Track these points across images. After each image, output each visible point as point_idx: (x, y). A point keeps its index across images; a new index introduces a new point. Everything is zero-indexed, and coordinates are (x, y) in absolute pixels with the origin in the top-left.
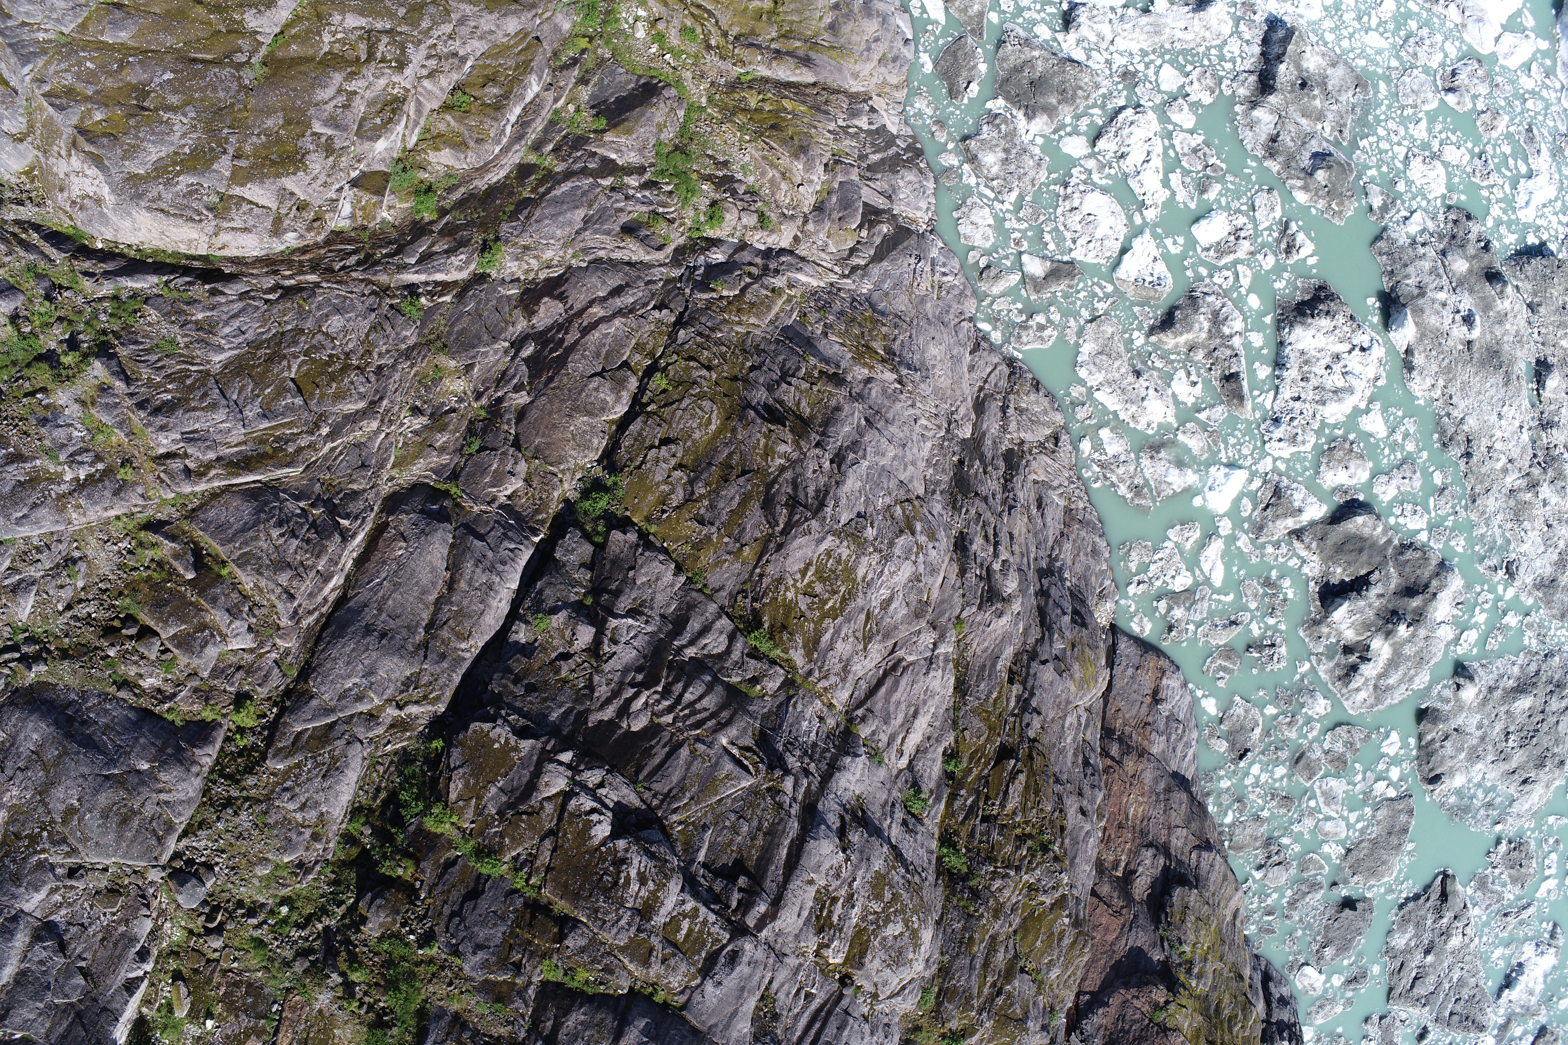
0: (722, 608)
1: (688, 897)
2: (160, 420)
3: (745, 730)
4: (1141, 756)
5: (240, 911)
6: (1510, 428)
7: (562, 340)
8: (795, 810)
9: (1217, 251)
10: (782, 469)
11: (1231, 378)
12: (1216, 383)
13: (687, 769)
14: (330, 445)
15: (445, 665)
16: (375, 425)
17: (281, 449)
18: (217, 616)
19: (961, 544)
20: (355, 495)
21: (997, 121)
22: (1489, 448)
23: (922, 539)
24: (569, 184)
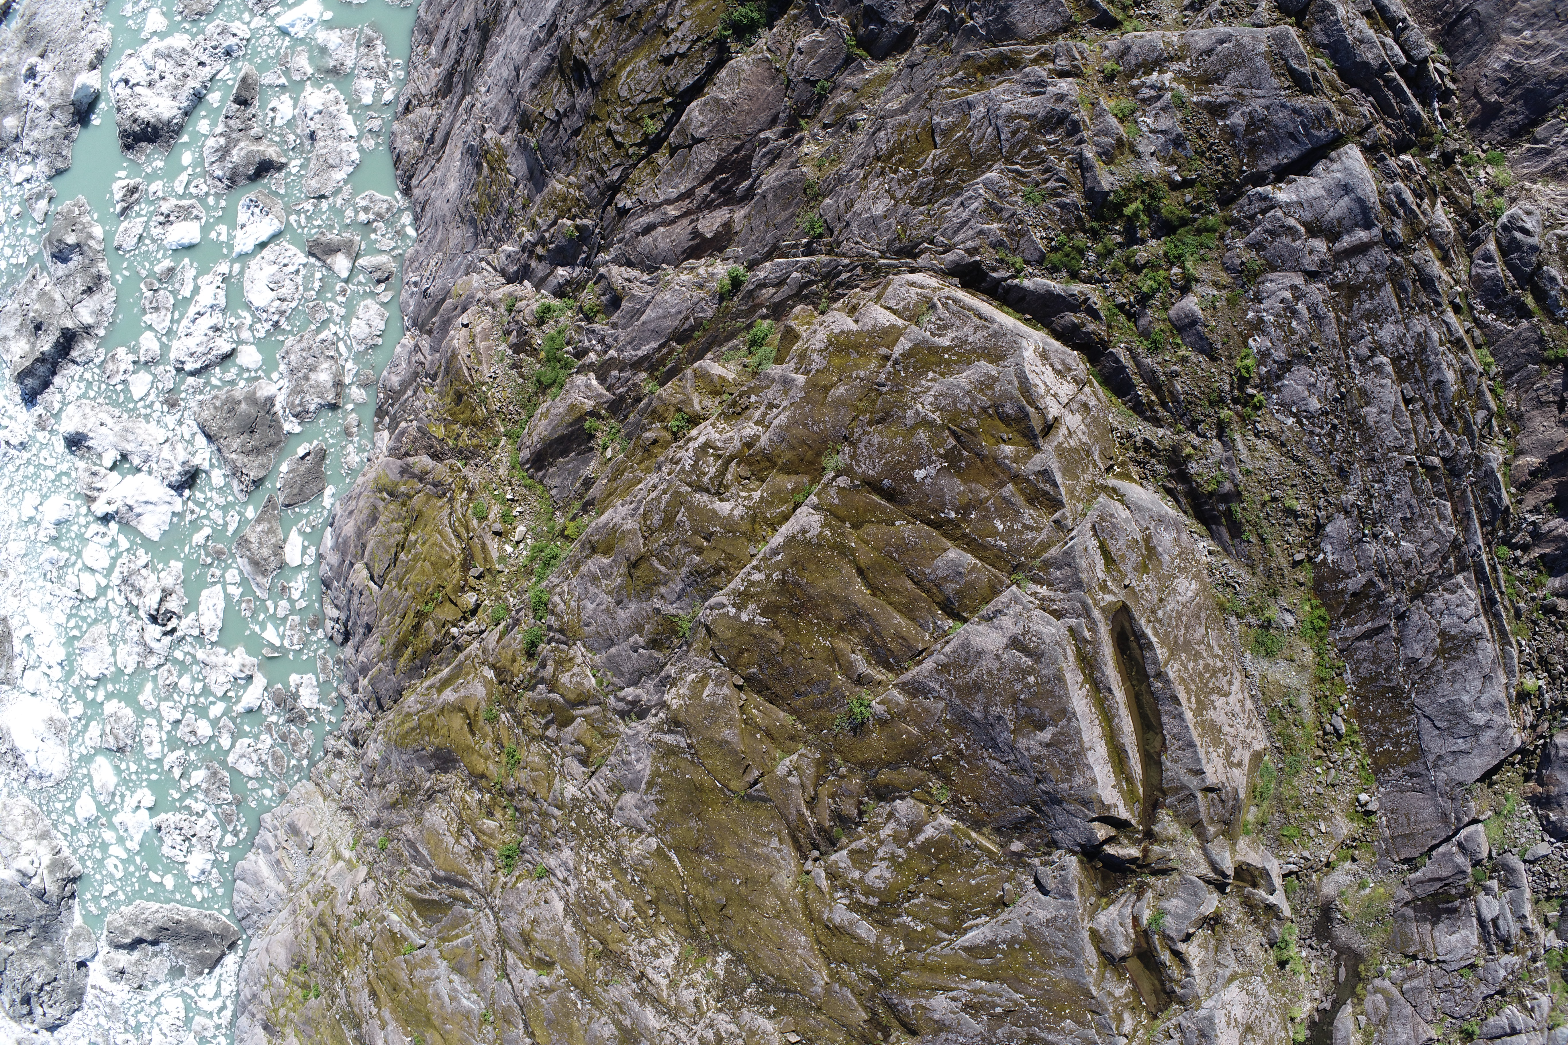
2: (1060, 107)
7: (712, 190)
10: (593, 15)
11: (243, 102)
12: (257, 103)
24: (640, 353)
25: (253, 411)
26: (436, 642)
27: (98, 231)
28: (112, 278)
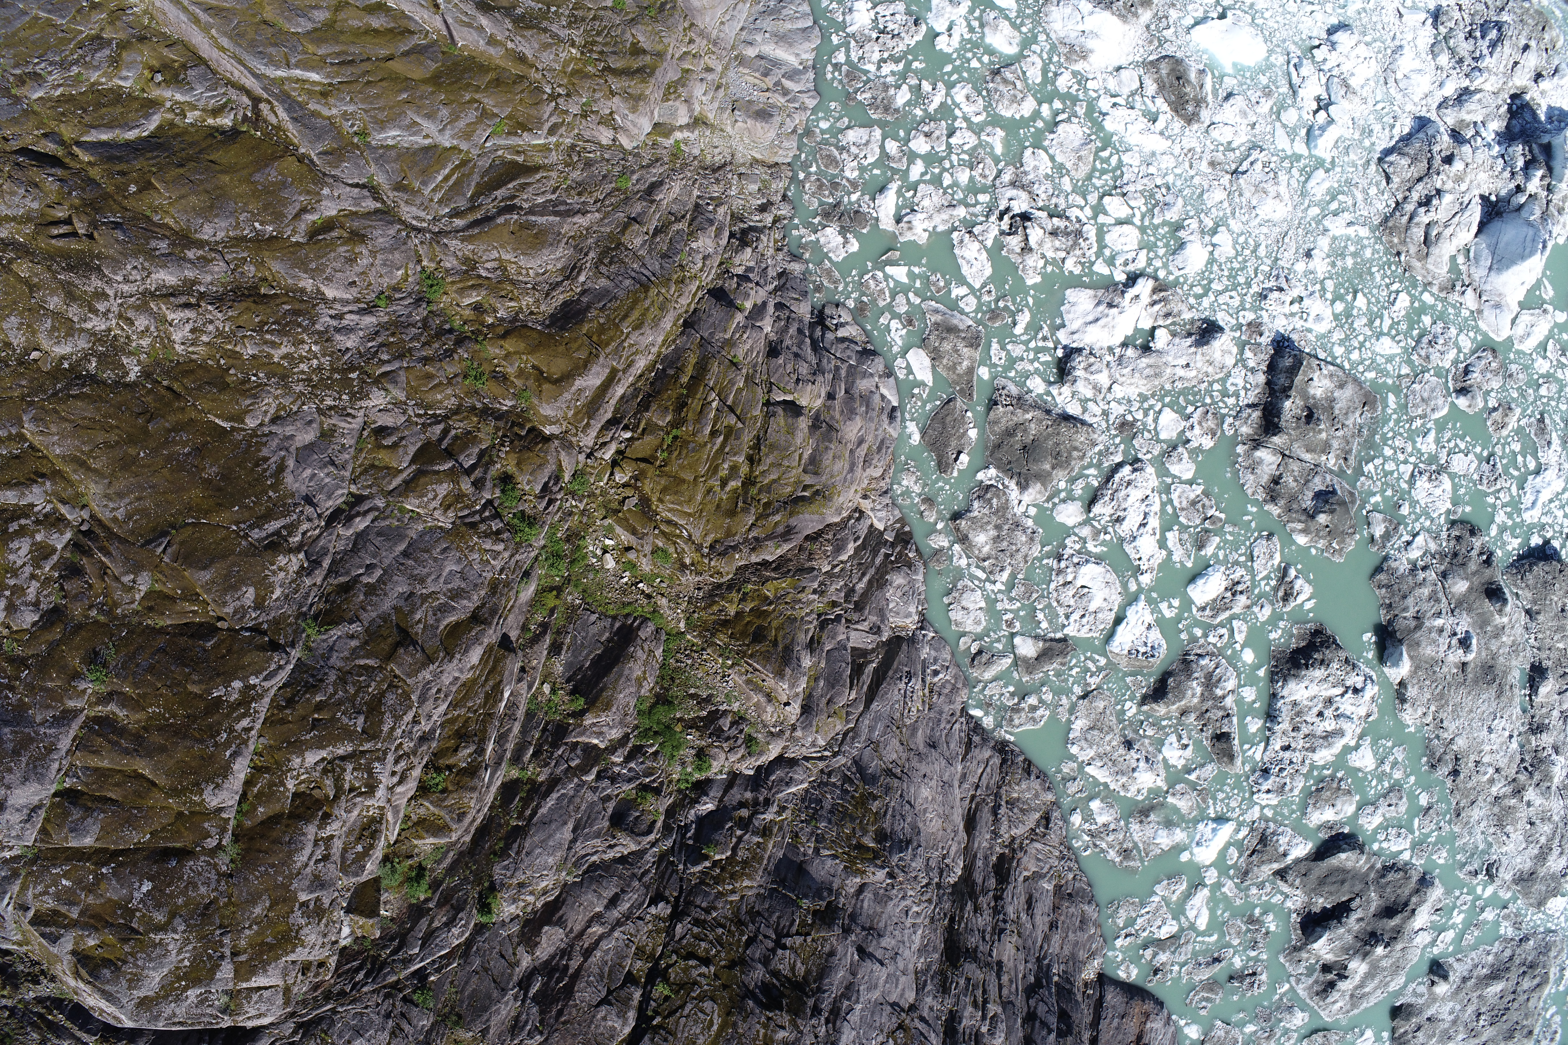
6: (1498, 741)
7: (567, 967)
9: (1212, 609)
11: (1222, 738)
12: (1207, 744)
21: (989, 495)
22: (1477, 763)
24: (555, 795)
25: (1034, 468)
26: (647, 410)
27: (1302, 540)
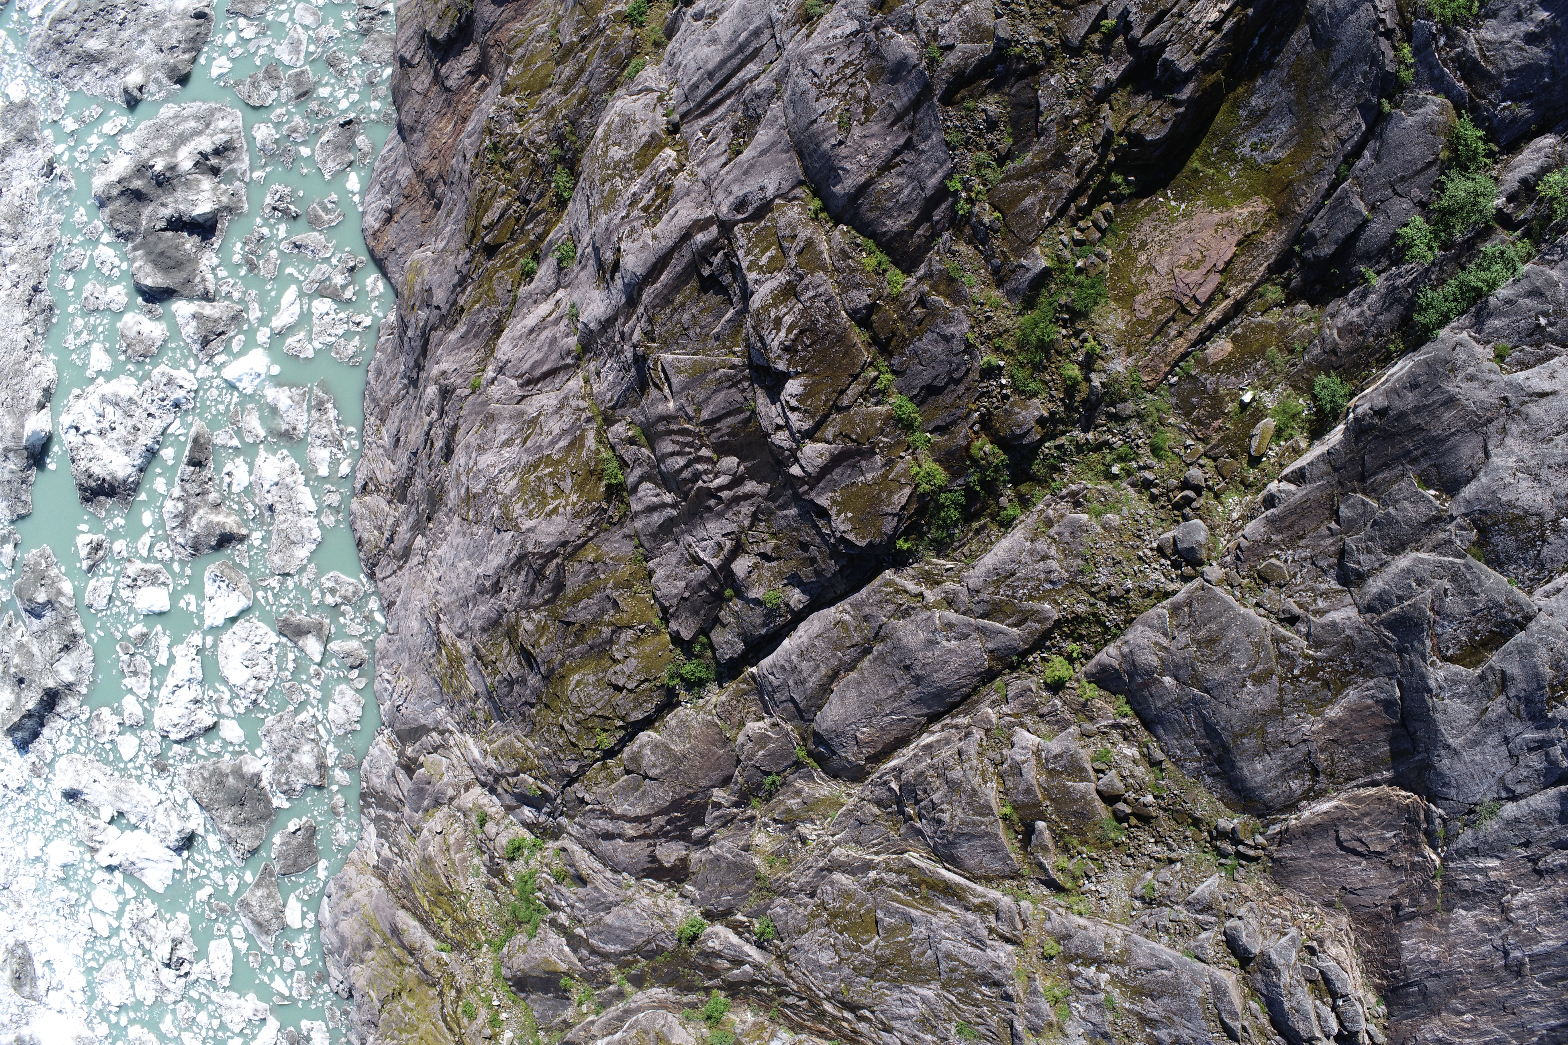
0: (632, 519)
1: (750, 284)
2: (997, 975)
3: (653, 404)
4: (422, 173)
5: (1155, 491)
7: (668, 822)
8: (641, 310)
9: (157, 578)
10: (536, 608)
11: (196, 463)
12: (211, 465)
13: (709, 398)
14: (877, 859)
15: (867, 610)
16: (836, 852)
17: (914, 883)
18: (1032, 774)
19: (448, 453)
20: (879, 803)
21: (285, 787)
22: (16, 286)
23: (464, 479)
24: (607, 949)
25: (241, 785)
27: (67, 587)
28: (86, 636)
